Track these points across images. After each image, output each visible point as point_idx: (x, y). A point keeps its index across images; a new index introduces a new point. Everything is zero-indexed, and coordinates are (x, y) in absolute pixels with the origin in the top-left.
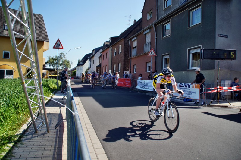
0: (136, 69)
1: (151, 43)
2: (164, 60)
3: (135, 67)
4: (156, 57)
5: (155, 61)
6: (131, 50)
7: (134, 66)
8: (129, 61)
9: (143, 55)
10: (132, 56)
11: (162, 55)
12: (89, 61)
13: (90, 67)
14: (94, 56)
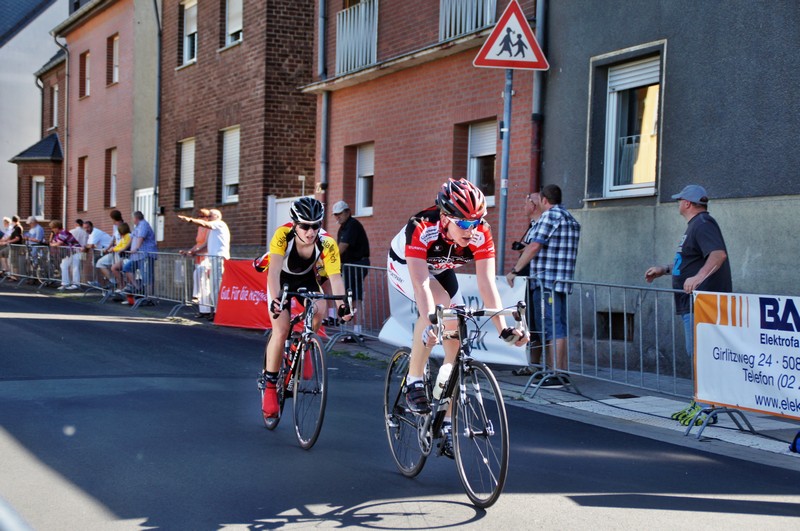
0: (370, 180)
2: (612, 103)
3: (367, 165)
4: (544, 78)
5: (535, 109)
6: (326, 19)
7: (351, 151)
8: (314, 112)
9: (436, 61)
10: (339, 68)
11: (599, 57)
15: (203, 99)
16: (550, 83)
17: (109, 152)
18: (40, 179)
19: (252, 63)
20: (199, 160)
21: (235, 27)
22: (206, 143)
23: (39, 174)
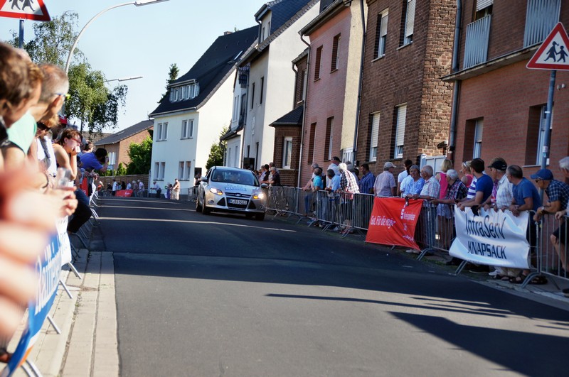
6: (461, 29)
12: (238, 85)
13: (242, 125)
14: (267, 49)
15: (387, 83)
17: (330, 120)
18: (290, 139)
19: (417, 59)
20: (381, 127)
21: (409, 31)
22: (387, 116)
23: (289, 135)
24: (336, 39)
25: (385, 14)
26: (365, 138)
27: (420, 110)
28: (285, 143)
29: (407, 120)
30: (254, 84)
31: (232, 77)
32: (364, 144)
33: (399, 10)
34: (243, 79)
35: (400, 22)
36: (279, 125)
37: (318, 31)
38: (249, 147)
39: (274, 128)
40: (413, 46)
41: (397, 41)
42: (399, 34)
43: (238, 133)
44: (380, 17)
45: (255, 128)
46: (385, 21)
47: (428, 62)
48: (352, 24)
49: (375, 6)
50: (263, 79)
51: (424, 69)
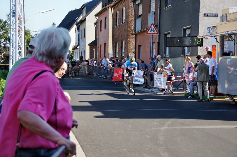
1: (155, 13)
5: (158, 41)
6: (135, 20)
11: (165, 33)
12: (77, 31)
13: (79, 44)
14: (85, 19)
15: (119, 34)
16: (160, 37)
17: (105, 44)
18: (94, 49)
19: (126, 27)
20: (119, 46)
21: (124, 19)
22: (120, 43)
23: (94, 48)
24: (106, 18)
25: (118, 12)
26: (115, 50)
27: (128, 42)
28: (93, 51)
29: (125, 45)
30: (82, 31)
31: (74, 27)
32: (115, 52)
33: (121, 12)
34: (78, 29)
35: (122, 15)
36: (90, 45)
37: (100, 15)
38: (81, 52)
39: (89, 46)
40: (125, 23)
41: (121, 21)
42: (121, 19)
43: (78, 47)
44: (117, 13)
45: (83, 46)
46: (118, 15)
47: (129, 28)
48: (110, 14)
49: (115, 9)
50: (85, 29)
51: (128, 30)
